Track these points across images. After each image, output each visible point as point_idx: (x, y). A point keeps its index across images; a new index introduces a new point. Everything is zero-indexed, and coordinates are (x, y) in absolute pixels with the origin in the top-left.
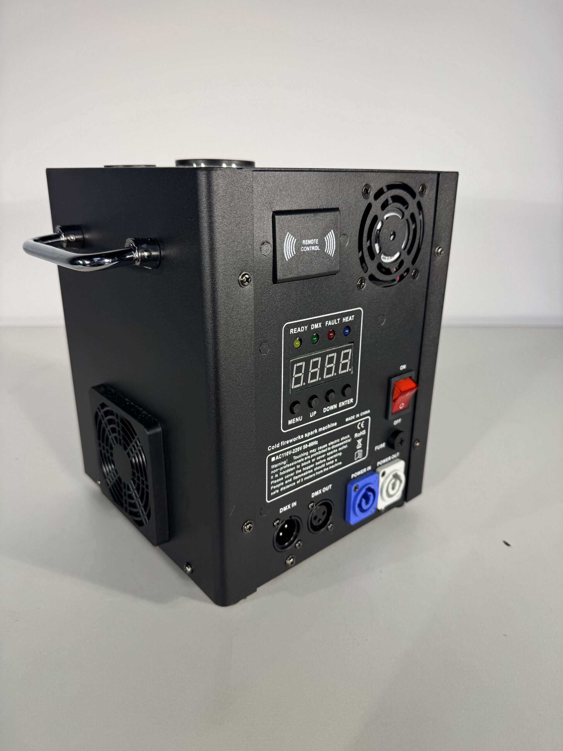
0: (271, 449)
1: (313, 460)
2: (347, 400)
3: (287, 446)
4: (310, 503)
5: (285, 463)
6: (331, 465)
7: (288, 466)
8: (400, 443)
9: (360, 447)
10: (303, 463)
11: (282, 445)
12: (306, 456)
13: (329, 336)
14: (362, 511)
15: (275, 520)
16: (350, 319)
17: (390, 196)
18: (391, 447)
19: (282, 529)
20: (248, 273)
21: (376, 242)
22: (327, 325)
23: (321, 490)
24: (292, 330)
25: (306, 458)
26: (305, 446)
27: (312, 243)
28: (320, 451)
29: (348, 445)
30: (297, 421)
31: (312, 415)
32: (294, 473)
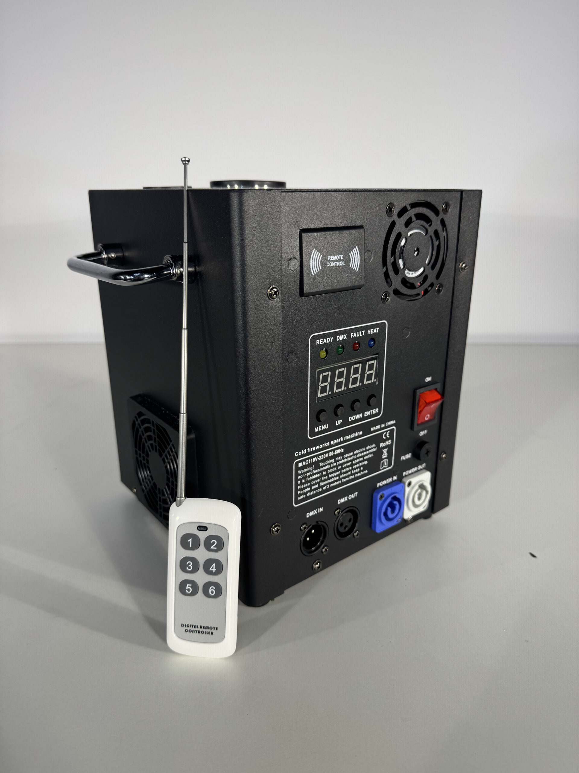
0: (298, 455)
1: (339, 467)
2: (373, 409)
3: (313, 452)
4: (337, 510)
5: (311, 469)
6: (357, 473)
7: (315, 472)
8: (426, 454)
9: (386, 456)
10: (329, 470)
11: (308, 452)
12: (332, 463)
13: (354, 347)
14: (388, 519)
15: (302, 524)
16: (374, 332)
17: (413, 213)
18: (417, 458)
19: (309, 534)
20: (276, 287)
21: (400, 258)
22: (353, 336)
23: (347, 497)
24: (318, 341)
25: (332, 465)
26: (331, 453)
27: (337, 258)
28: (346, 459)
29: (373, 454)
30: (323, 428)
31: (337, 423)
32: (320, 479)
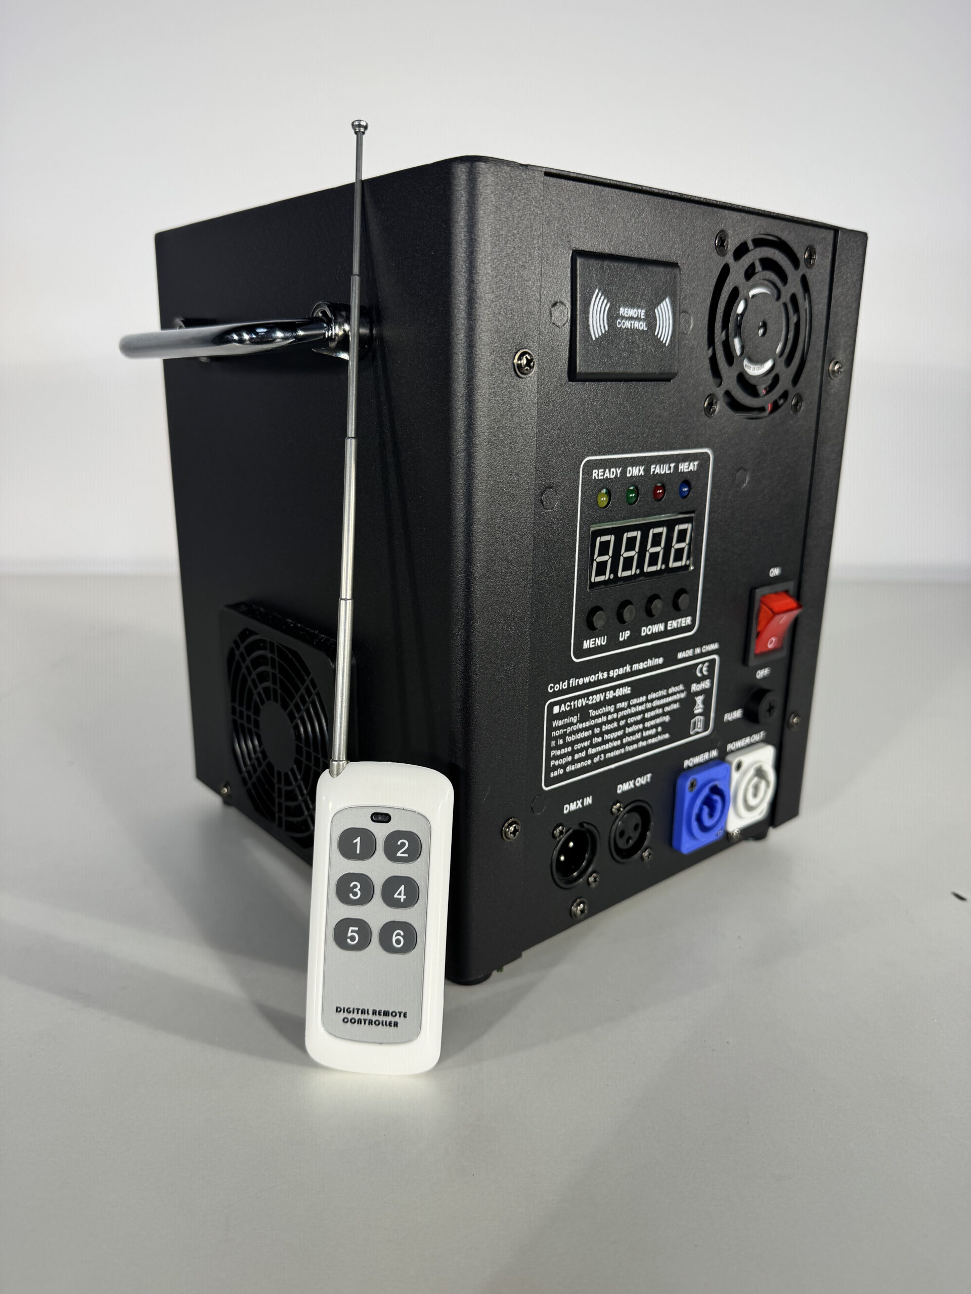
0: (553, 689)
1: (622, 723)
2: (682, 617)
3: (579, 688)
4: (615, 804)
5: (574, 719)
6: (651, 737)
7: (580, 726)
8: (767, 711)
9: (700, 710)
10: (605, 725)
11: (570, 686)
12: (609, 713)
13: (655, 494)
14: (704, 829)
15: (555, 825)
16: (690, 468)
17: (759, 256)
18: (752, 720)
19: (564, 849)
20: (530, 352)
21: (735, 336)
22: (654, 472)
23: (633, 781)
24: (595, 473)
25: (610, 717)
26: (609, 694)
27: (634, 315)
28: (633, 708)
29: (681, 704)
30: (598, 644)
31: (622, 637)
32: (589, 741)
